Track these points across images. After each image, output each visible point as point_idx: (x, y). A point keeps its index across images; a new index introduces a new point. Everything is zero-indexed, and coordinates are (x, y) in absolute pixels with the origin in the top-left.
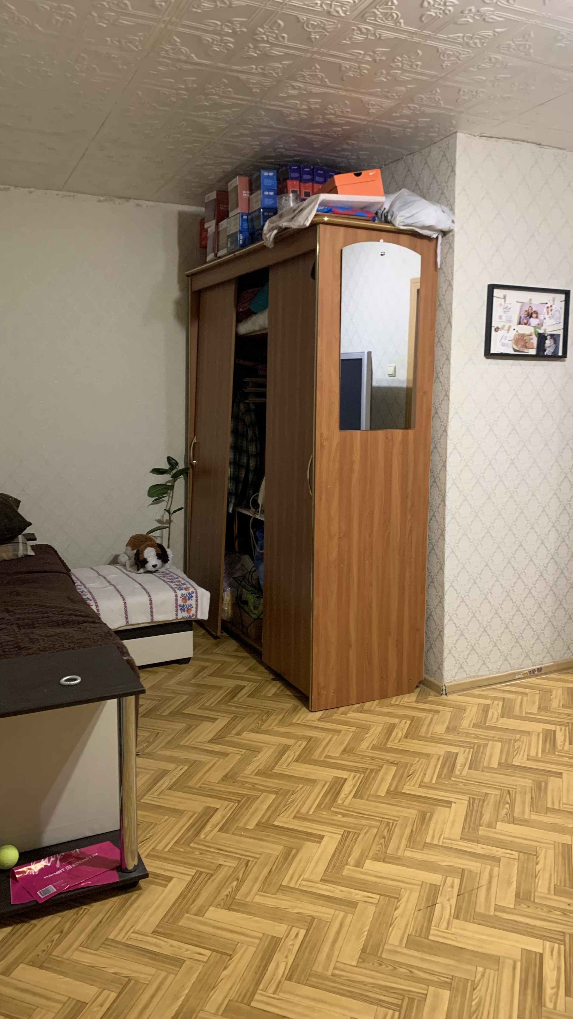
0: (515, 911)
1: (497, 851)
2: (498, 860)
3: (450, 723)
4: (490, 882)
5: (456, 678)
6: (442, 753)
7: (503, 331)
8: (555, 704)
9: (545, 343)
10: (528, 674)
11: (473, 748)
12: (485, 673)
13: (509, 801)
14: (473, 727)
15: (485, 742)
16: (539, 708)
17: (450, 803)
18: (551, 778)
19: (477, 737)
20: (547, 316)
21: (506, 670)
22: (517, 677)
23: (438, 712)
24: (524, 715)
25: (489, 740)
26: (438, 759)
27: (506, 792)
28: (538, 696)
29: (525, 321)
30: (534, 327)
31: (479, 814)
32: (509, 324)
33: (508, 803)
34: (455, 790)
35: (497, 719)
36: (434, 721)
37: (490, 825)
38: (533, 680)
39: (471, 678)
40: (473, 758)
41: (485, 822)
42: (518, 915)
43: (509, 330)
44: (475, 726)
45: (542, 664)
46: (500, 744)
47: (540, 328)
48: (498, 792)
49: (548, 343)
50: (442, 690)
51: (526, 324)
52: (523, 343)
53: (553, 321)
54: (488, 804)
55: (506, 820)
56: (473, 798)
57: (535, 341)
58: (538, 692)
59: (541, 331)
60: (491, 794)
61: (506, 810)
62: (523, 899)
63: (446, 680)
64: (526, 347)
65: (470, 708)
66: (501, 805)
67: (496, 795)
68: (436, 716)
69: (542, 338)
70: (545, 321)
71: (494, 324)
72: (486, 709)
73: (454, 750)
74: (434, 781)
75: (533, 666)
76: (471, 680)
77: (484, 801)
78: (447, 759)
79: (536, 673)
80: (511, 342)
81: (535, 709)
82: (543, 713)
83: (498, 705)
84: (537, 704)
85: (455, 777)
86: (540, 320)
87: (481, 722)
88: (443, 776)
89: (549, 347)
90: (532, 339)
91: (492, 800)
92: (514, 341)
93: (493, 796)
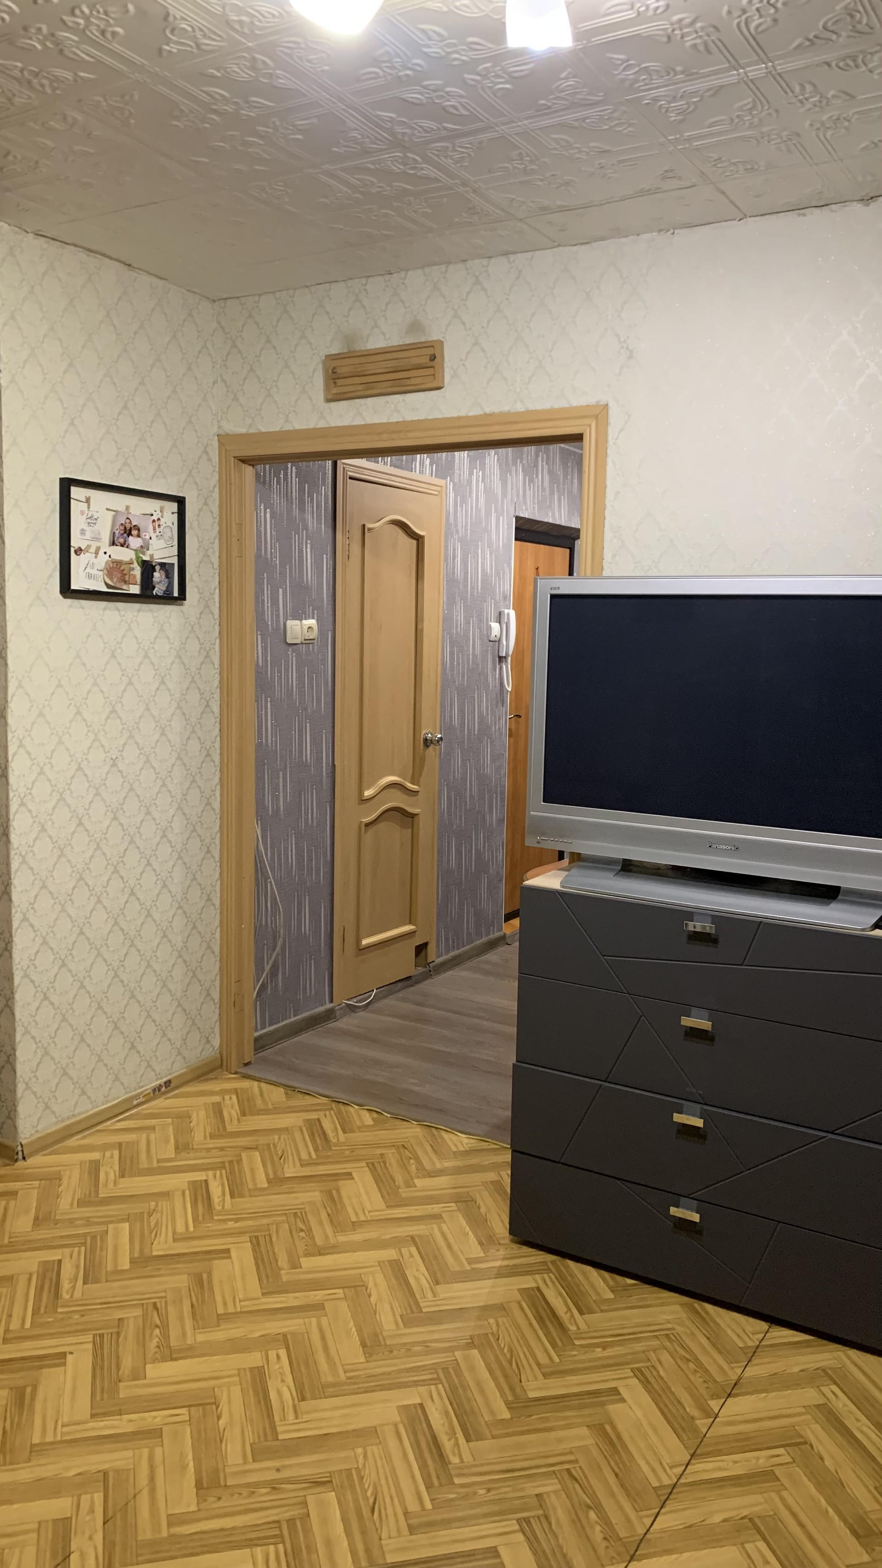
0: (202, 1514)
1: (155, 1417)
2: (156, 1434)
3: (38, 1208)
4: (152, 1479)
5: (39, 1128)
6: (34, 1268)
7: (87, 554)
8: (198, 1136)
9: (153, 576)
10: (152, 1094)
11: (85, 1244)
12: (86, 1109)
13: (158, 1322)
14: (78, 1206)
15: (103, 1228)
16: (177, 1148)
17: (63, 1355)
18: (216, 1262)
19: (88, 1222)
20: (154, 536)
21: (120, 1095)
22: (135, 1102)
23: (13, 1194)
24: (155, 1165)
25: (107, 1223)
26: (30, 1280)
27: (150, 1308)
28: (171, 1128)
29: (122, 540)
30: (136, 551)
31: (114, 1361)
32: (98, 544)
33: (157, 1326)
34: (68, 1329)
35: (115, 1183)
36: (10, 1212)
37: (138, 1374)
38: (160, 1103)
39: (63, 1121)
40: (88, 1262)
41: (126, 1372)
42: (206, 1519)
43: (97, 553)
44: (81, 1203)
45: (170, 1074)
46: (126, 1225)
47: (144, 554)
48: (138, 1312)
49: (157, 575)
50: (17, 1153)
51: (122, 546)
52: (119, 575)
53: (162, 543)
54: (126, 1338)
55: (158, 1356)
56: (100, 1335)
57: (137, 572)
58: (170, 1120)
59: (146, 558)
60: (128, 1318)
61: (157, 1340)
62: (208, 1488)
63: (22, 1136)
64: (125, 582)
65: (68, 1173)
66: (148, 1332)
67: (135, 1317)
68: (12, 1203)
69: (148, 568)
70: (151, 541)
71: (75, 543)
72: (94, 1168)
73: (53, 1256)
74: (28, 1325)
75: (157, 1079)
76: (65, 1124)
77: (118, 1334)
78: (44, 1277)
79: (163, 1089)
80: (101, 573)
81: (170, 1152)
82: (184, 1155)
83: (112, 1157)
84: (172, 1141)
85: (62, 1306)
86: (144, 540)
87: (90, 1194)
88: (42, 1310)
89: (158, 583)
90: (133, 569)
91: (131, 1329)
92: (105, 571)
93: (131, 1320)
